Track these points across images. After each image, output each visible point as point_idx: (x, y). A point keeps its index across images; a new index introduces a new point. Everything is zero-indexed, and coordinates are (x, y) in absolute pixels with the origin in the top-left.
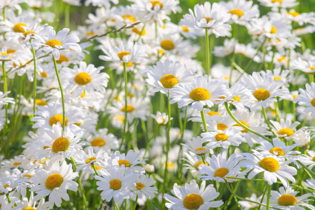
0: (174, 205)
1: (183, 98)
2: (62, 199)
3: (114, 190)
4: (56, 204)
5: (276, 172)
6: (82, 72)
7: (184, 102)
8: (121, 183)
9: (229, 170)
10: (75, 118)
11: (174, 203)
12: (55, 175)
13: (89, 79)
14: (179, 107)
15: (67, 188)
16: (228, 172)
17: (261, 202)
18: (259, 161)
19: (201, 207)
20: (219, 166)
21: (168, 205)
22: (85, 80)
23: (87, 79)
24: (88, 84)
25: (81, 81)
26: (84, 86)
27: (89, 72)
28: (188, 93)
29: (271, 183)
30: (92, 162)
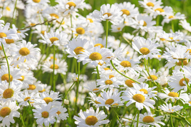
0: (80, 123)
1: (85, 58)
2: (10, 123)
3: (44, 118)
4: (7, 126)
5: (143, 103)
6: (24, 47)
7: (86, 61)
8: (48, 113)
9: (114, 100)
10: (17, 76)
11: (80, 122)
12: (6, 108)
13: (28, 52)
14: (84, 64)
15: (13, 116)
16: (114, 101)
17: (134, 119)
18: (132, 96)
19: (97, 124)
20: (108, 98)
21: (76, 123)
22: (26, 53)
23: (27, 52)
24: (28, 55)
25: (23, 53)
26: (25, 57)
27: (28, 48)
28: (89, 56)
29: (140, 109)
30: (28, 100)
